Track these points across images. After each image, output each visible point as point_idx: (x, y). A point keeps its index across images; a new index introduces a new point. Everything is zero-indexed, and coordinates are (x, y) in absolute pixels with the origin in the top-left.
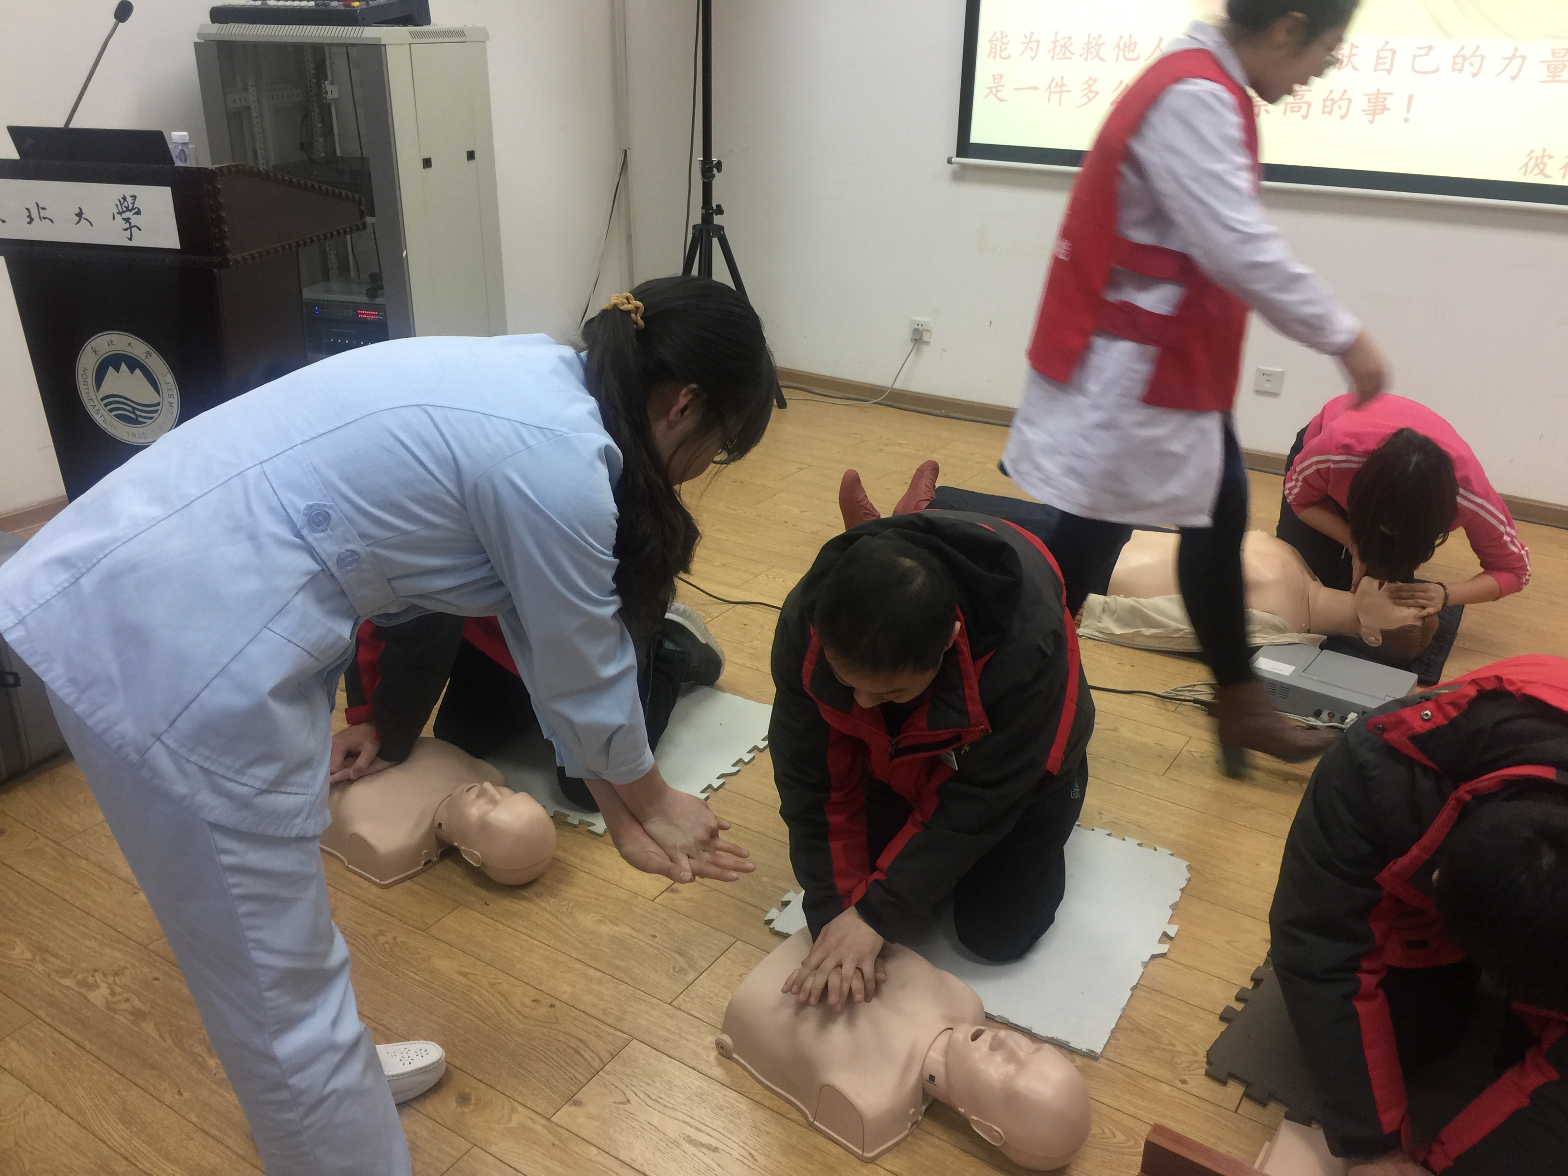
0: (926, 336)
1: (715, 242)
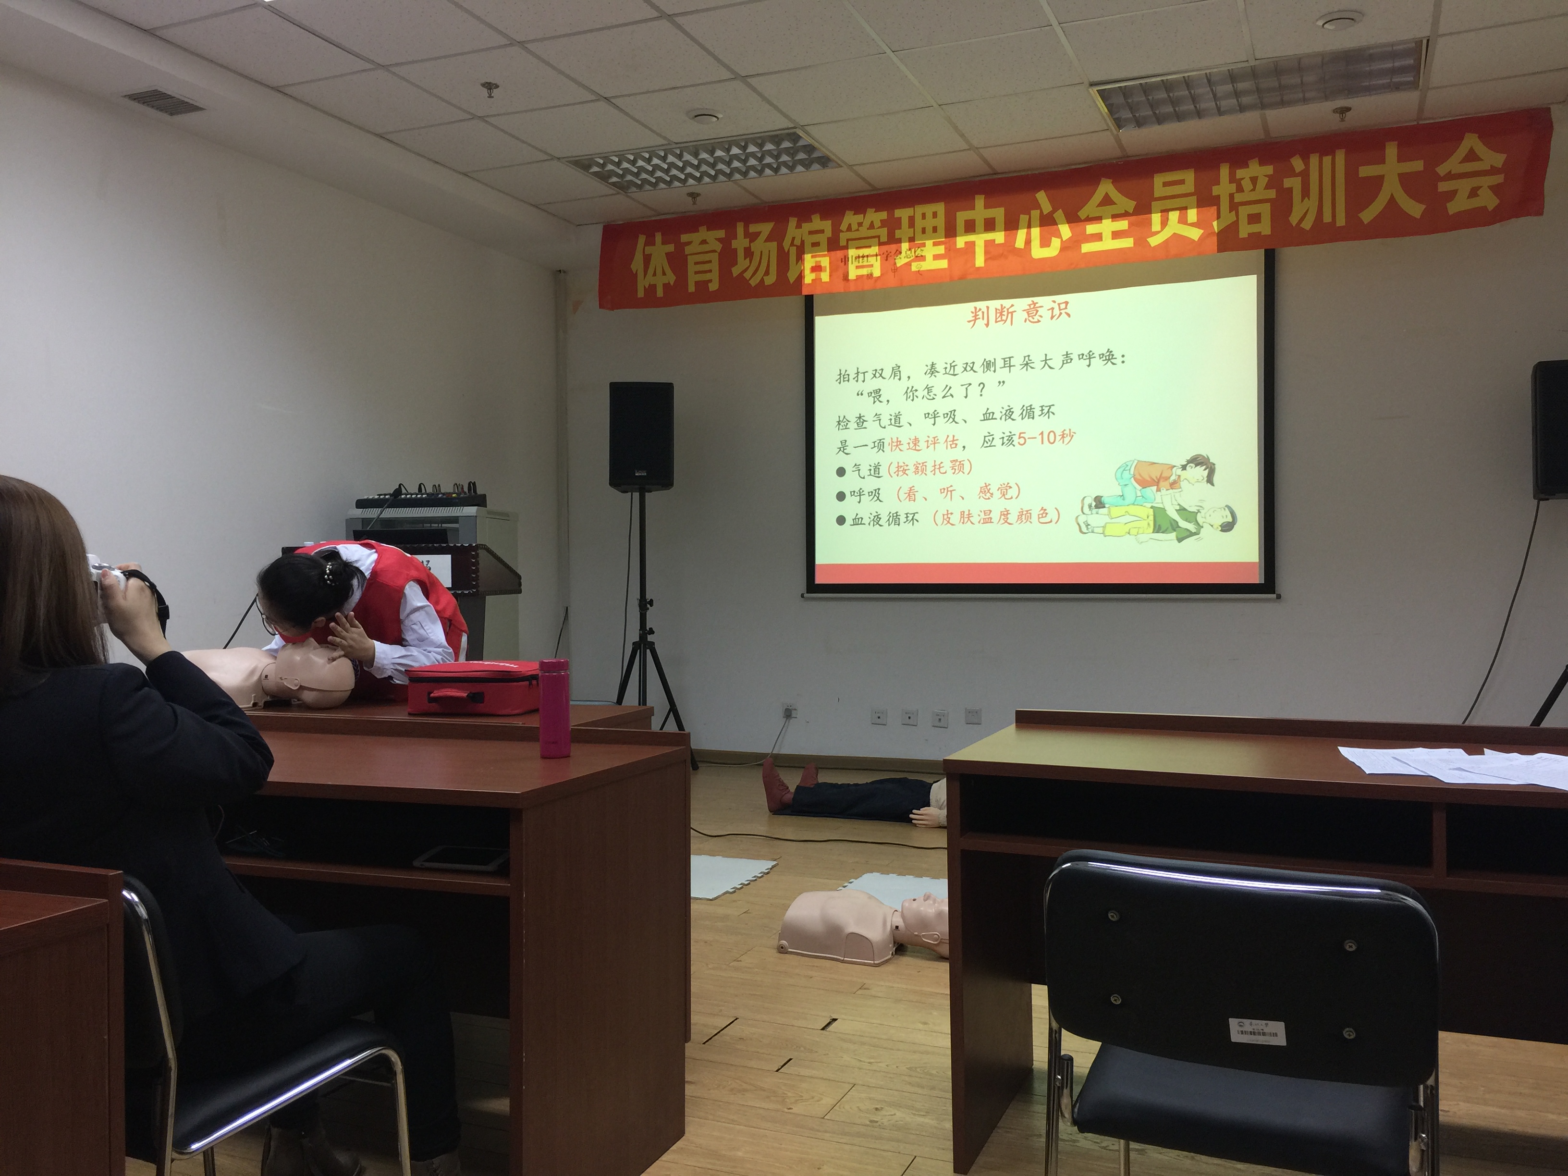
0: (794, 714)
1: (648, 651)
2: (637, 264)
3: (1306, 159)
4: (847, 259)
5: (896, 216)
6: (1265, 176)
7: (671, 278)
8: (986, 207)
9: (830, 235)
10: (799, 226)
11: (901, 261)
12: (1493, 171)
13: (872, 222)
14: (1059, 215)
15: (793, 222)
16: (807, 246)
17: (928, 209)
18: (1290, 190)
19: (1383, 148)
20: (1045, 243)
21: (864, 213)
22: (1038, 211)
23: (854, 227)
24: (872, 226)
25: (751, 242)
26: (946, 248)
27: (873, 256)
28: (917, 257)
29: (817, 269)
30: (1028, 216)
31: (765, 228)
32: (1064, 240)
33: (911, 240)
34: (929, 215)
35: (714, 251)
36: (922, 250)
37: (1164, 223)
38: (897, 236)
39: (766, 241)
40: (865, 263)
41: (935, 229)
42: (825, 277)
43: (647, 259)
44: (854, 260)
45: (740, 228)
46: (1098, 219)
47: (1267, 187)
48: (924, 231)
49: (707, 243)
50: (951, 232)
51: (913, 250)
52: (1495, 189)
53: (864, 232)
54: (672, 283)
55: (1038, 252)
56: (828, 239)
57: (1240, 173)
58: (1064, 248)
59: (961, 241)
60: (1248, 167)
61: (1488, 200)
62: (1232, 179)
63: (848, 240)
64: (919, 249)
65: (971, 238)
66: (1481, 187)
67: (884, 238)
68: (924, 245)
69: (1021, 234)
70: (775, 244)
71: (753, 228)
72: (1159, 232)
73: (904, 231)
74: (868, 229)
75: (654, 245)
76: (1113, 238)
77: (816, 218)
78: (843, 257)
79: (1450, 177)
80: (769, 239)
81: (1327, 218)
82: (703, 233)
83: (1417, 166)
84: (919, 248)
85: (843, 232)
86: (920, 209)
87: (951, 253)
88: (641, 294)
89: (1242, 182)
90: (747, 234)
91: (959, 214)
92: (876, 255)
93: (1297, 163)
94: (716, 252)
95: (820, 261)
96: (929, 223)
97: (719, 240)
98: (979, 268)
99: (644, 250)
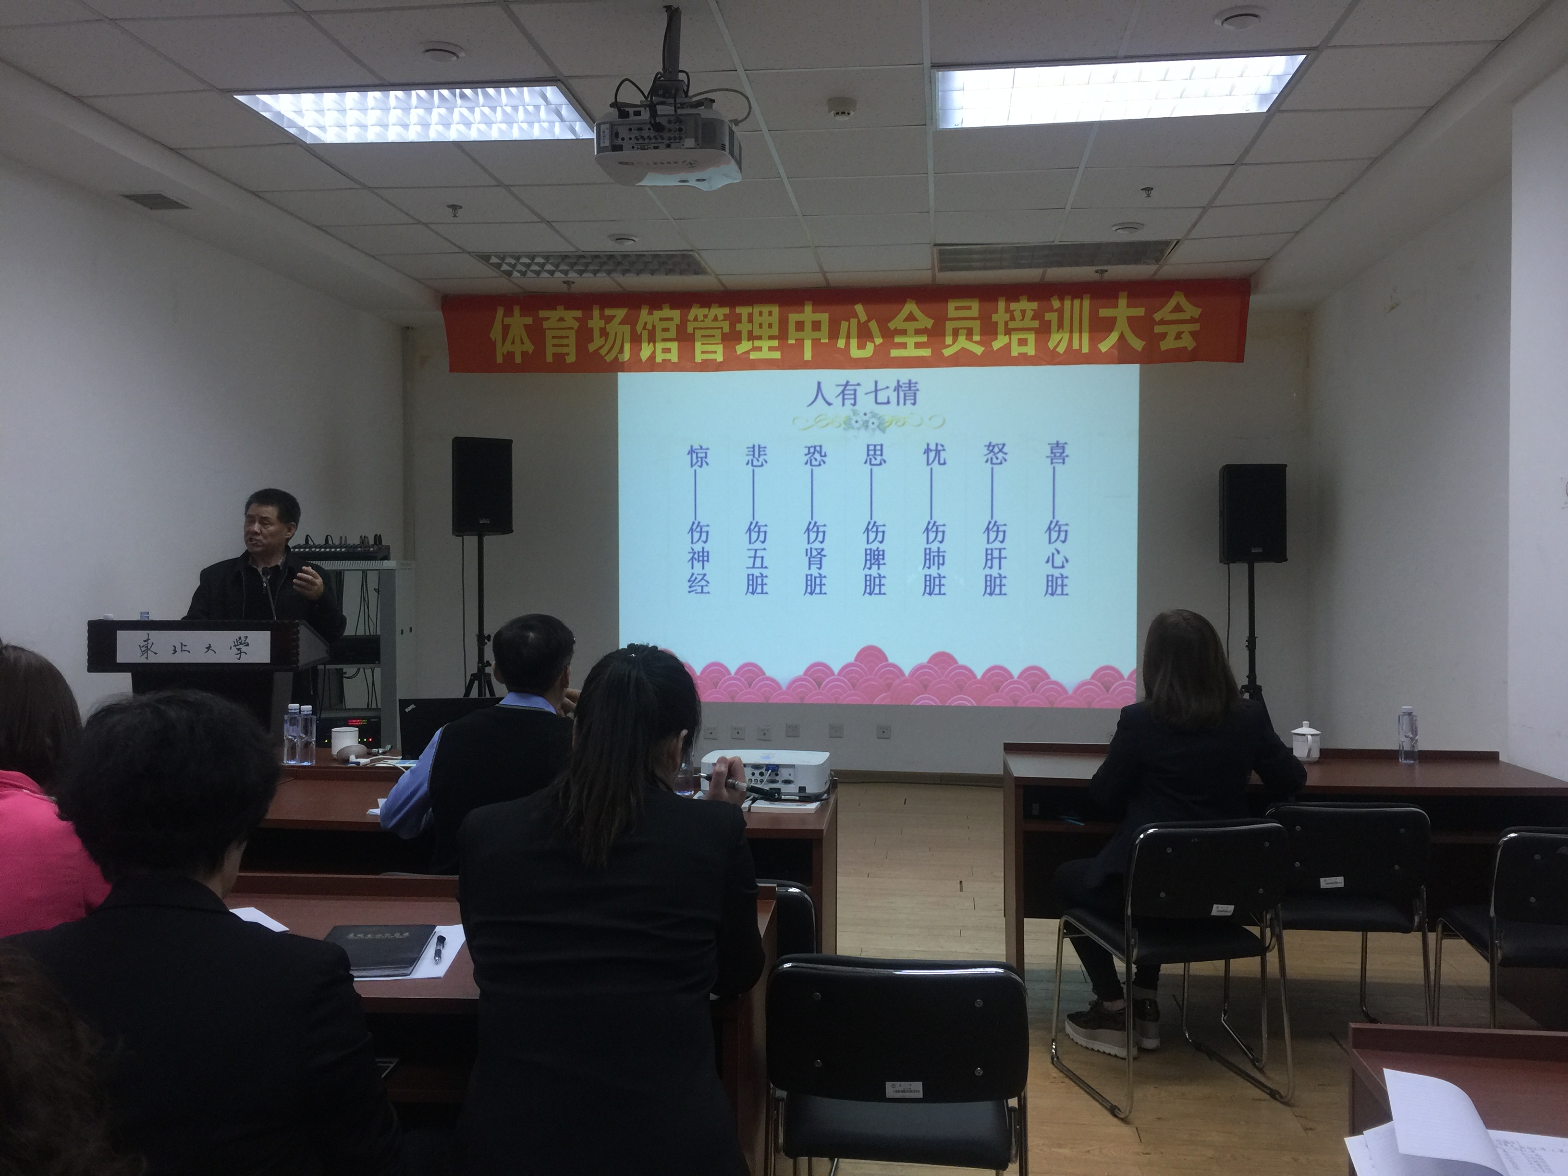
2: (496, 333)
3: (1062, 299)
4: (693, 345)
5: (737, 312)
6: (1032, 310)
7: (529, 347)
8: (813, 312)
9: (679, 323)
11: (740, 350)
12: (1192, 320)
13: (716, 315)
14: (873, 326)
15: (645, 310)
16: (658, 330)
17: (765, 309)
18: (1050, 321)
19: (1117, 297)
20: (862, 346)
21: (710, 308)
23: (700, 318)
24: (716, 319)
25: (606, 323)
26: (779, 343)
27: (716, 344)
28: (755, 348)
29: (666, 350)
30: (848, 323)
31: (620, 313)
32: (877, 345)
33: (750, 334)
34: (765, 314)
35: (572, 328)
36: (760, 343)
37: (956, 339)
38: (738, 329)
39: (620, 323)
40: (710, 350)
41: (770, 327)
42: (674, 358)
43: (506, 329)
44: (699, 347)
45: (596, 313)
46: (904, 332)
47: (1033, 318)
48: (761, 326)
49: (565, 321)
50: (784, 330)
51: (751, 342)
52: (1193, 334)
53: (708, 323)
54: (530, 353)
55: (856, 353)
56: (676, 326)
57: (1013, 306)
58: (878, 351)
59: (792, 339)
60: (1018, 302)
61: (1187, 342)
62: (1007, 310)
63: (694, 329)
65: (801, 336)
66: (1183, 332)
67: (726, 329)
68: (760, 339)
69: (842, 337)
70: (628, 327)
71: (608, 312)
72: (950, 346)
73: (743, 327)
74: (712, 321)
75: (512, 316)
76: (916, 347)
77: (666, 307)
79: (1163, 322)
81: (1076, 346)
82: (560, 312)
83: (1140, 312)
84: (756, 340)
85: (690, 321)
86: (757, 309)
87: (784, 347)
88: (500, 360)
89: (1015, 313)
90: (602, 317)
91: (790, 316)
92: (720, 344)
93: (1056, 304)
95: (669, 345)
96: (766, 320)
97: (576, 319)
98: (807, 362)
99: (503, 321)
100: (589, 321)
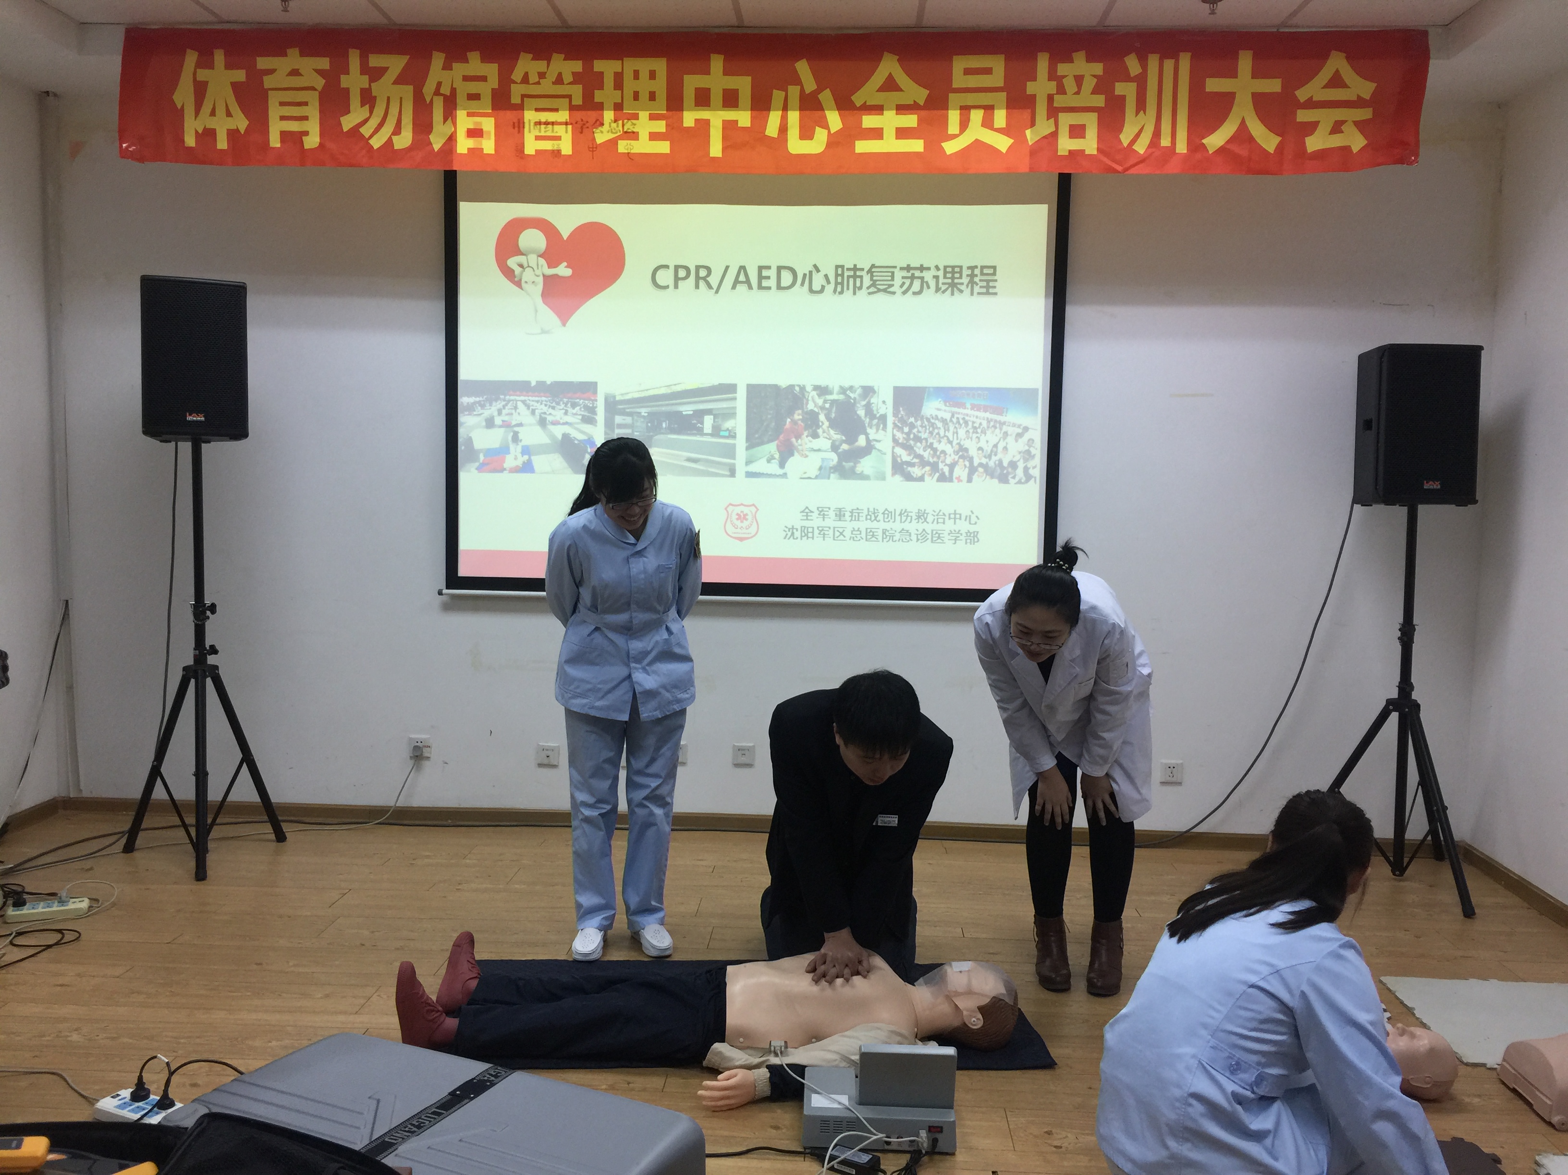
0: (426, 754)
1: (209, 682)
2: (183, 96)
3: (1143, 61)
4: (521, 126)
5: (596, 70)
6: (1094, 76)
7: (241, 123)
8: (726, 73)
9: (496, 86)
10: (447, 67)
11: (602, 136)
12: (1360, 103)
13: (560, 74)
14: (826, 96)
15: (438, 60)
16: (461, 98)
17: (644, 65)
18: (1123, 98)
19: (1236, 58)
20: (806, 134)
21: (549, 60)
22: (799, 87)
23: (533, 78)
24: (559, 80)
25: (372, 80)
26: (667, 125)
27: (560, 124)
28: (626, 132)
29: (475, 133)
30: (784, 93)
31: (395, 64)
32: (832, 132)
33: (618, 107)
34: (644, 75)
35: (313, 89)
36: (635, 125)
37: (964, 125)
38: (597, 99)
39: (396, 82)
40: (549, 134)
41: (652, 96)
42: (488, 146)
43: (200, 90)
44: (532, 127)
45: (354, 59)
46: (878, 109)
47: (1094, 92)
48: (636, 96)
49: (301, 75)
50: (675, 103)
51: (620, 122)
52: (1360, 125)
53: (547, 86)
54: (243, 132)
55: (796, 146)
56: (493, 89)
57: (1063, 69)
58: (834, 141)
59: (689, 118)
60: (1072, 61)
61: (1351, 139)
62: (1052, 76)
63: (523, 96)
64: (630, 122)
65: (704, 114)
66: (1346, 122)
67: (578, 100)
68: (636, 117)
69: (774, 119)
70: (410, 89)
71: (375, 61)
72: (955, 136)
73: (606, 94)
74: (554, 83)
75: (211, 66)
76: (898, 138)
77: (474, 57)
78: (516, 121)
79: (1310, 104)
80: (398, 81)
81: (1165, 142)
82: (293, 59)
83: (1273, 86)
84: (629, 119)
85: (515, 82)
86: (630, 65)
87: (675, 133)
88: (190, 141)
89: (1065, 81)
90: (365, 69)
91: (687, 78)
92: (566, 124)
93: (1133, 65)
94: (316, 90)
95: (480, 123)
96: (644, 86)
97: (320, 72)
98: (714, 159)
99: (195, 74)
100: (343, 78)
